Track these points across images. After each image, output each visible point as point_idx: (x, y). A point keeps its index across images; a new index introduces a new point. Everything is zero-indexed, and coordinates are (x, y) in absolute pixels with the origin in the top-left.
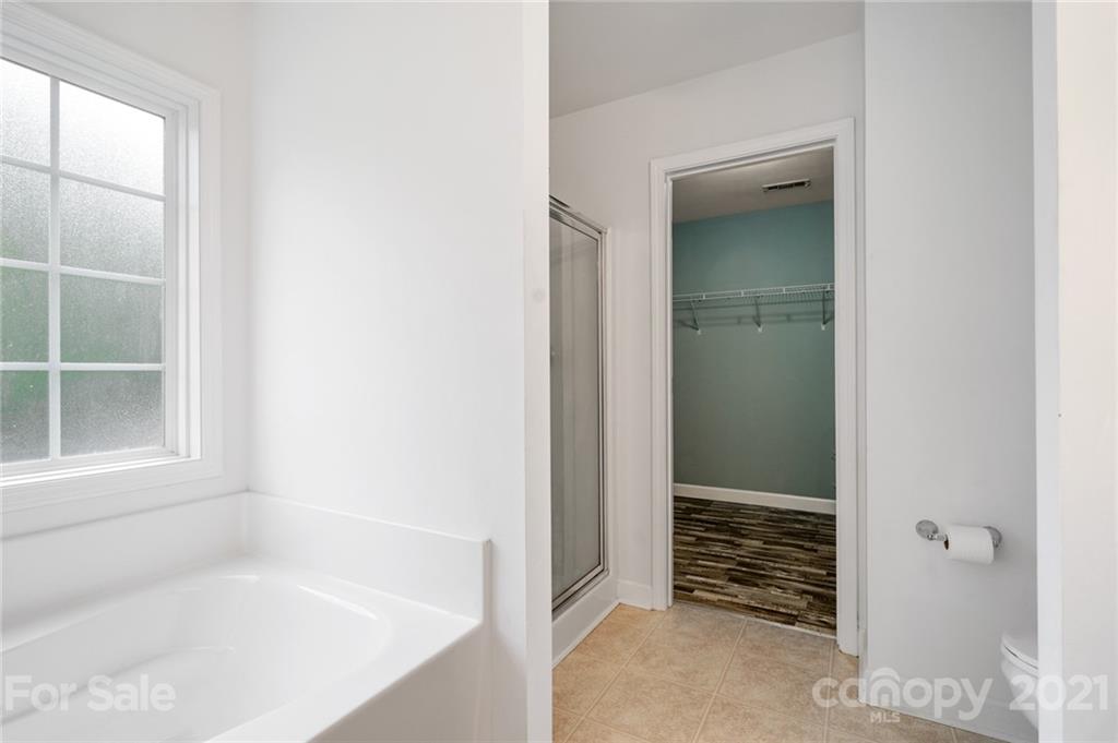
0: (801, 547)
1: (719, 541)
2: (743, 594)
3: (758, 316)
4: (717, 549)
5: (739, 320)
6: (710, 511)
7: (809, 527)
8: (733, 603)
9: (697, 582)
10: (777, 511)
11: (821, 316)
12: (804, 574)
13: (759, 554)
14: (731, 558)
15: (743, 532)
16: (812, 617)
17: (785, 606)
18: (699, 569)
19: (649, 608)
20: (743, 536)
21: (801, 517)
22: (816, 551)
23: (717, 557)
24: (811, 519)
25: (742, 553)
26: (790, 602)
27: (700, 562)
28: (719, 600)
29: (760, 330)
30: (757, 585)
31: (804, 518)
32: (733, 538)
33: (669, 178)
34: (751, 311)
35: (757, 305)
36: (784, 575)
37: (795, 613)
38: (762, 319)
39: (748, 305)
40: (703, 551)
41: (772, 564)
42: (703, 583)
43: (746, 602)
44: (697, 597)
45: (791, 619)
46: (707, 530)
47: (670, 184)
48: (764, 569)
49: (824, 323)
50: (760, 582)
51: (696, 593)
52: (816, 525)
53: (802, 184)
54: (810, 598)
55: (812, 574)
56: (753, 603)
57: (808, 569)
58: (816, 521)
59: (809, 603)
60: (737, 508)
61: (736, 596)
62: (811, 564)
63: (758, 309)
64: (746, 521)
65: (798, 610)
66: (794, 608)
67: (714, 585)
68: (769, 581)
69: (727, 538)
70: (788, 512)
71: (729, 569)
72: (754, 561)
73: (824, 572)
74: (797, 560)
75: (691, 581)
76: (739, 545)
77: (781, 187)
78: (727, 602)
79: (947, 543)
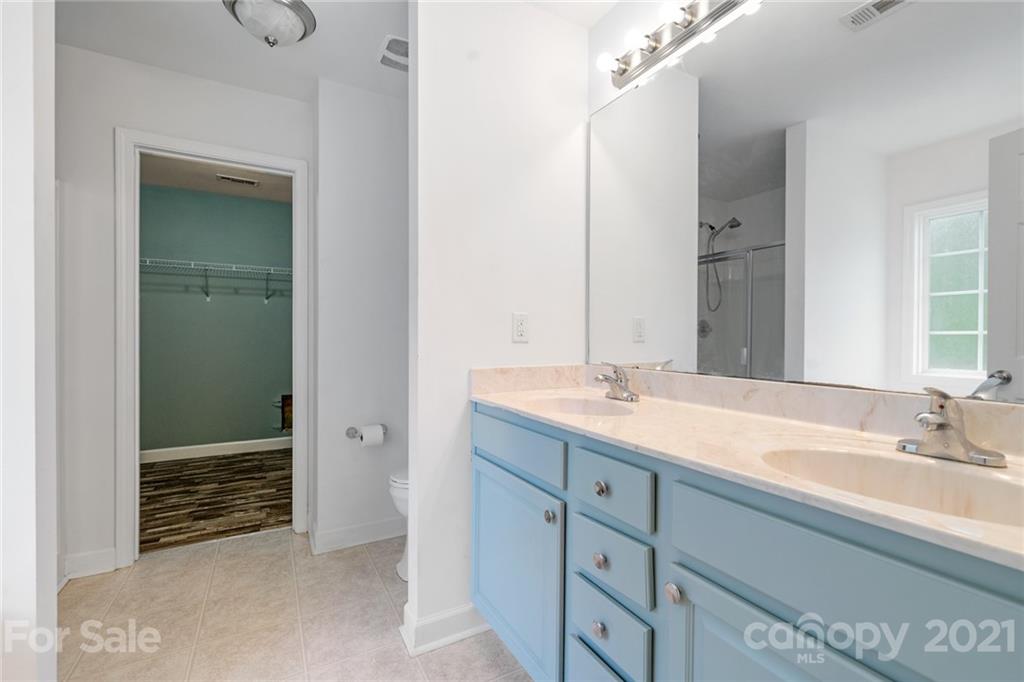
0: (253, 478)
1: (174, 493)
2: (210, 525)
3: (207, 286)
4: (173, 501)
5: (187, 289)
6: (155, 472)
7: (256, 463)
8: (202, 535)
9: (160, 532)
10: (225, 457)
11: (264, 293)
12: (260, 496)
13: (217, 493)
14: (193, 504)
15: (197, 481)
16: (271, 521)
17: (249, 521)
18: (160, 522)
19: (113, 569)
20: (198, 484)
21: (247, 457)
22: (265, 478)
23: (174, 507)
24: (256, 456)
25: (202, 497)
26: (253, 518)
27: (158, 516)
28: (189, 538)
29: (208, 299)
30: (222, 515)
31: (250, 457)
32: (188, 488)
33: (138, 150)
34: (200, 281)
35: (206, 276)
36: (243, 501)
37: (259, 523)
38: (211, 290)
39: (197, 276)
40: (158, 506)
41: (230, 497)
42: (167, 530)
43: (215, 530)
44: (164, 543)
45: (256, 528)
46: (156, 488)
47: (138, 156)
48: (225, 503)
49: (267, 298)
50: (223, 512)
51: (162, 540)
52: (261, 460)
53: (253, 183)
54: (268, 510)
55: (264, 494)
56: (221, 529)
57: (261, 492)
58: (260, 457)
59: (268, 513)
60: (183, 464)
61: (205, 529)
62: (263, 487)
63: (207, 281)
64: (197, 471)
65: (260, 520)
66: (257, 520)
67: (181, 528)
68: (231, 509)
69: (182, 489)
70: (234, 456)
71: (191, 512)
72: (213, 500)
73: (274, 490)
74: (251, 488)
75: (154, 533)
76: (197, 491)
77: (233, 180)
78: (197, 536)
79: (362, 438)
